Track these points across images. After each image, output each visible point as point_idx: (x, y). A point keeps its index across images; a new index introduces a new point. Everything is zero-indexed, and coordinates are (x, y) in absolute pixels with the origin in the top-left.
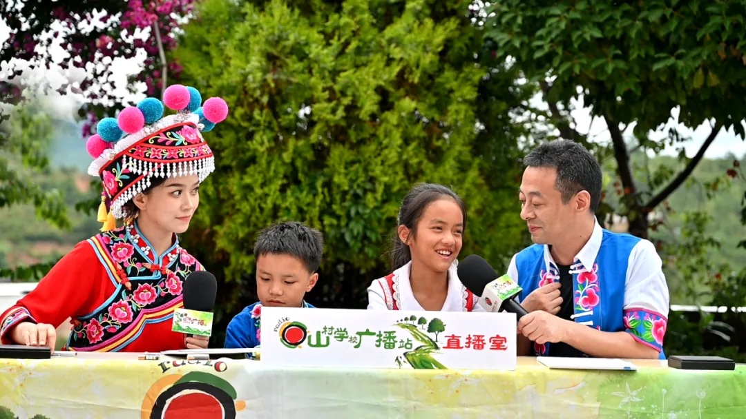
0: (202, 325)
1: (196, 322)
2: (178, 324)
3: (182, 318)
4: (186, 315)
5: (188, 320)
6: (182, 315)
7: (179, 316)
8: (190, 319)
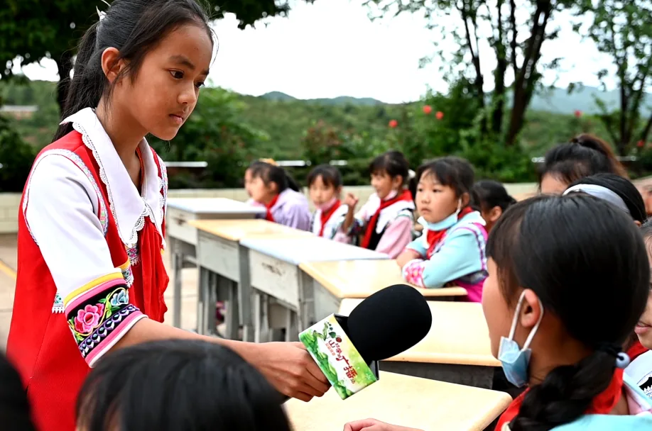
0: (348, 375)
1: (343, 364)
2: (316, 339)
3: (329, 338)
4: (339, 340)
5: (335, 349)
6: (332, 334)
7: (328, 331)
8: (339, 351)
